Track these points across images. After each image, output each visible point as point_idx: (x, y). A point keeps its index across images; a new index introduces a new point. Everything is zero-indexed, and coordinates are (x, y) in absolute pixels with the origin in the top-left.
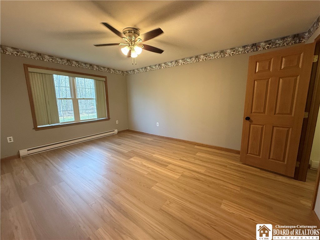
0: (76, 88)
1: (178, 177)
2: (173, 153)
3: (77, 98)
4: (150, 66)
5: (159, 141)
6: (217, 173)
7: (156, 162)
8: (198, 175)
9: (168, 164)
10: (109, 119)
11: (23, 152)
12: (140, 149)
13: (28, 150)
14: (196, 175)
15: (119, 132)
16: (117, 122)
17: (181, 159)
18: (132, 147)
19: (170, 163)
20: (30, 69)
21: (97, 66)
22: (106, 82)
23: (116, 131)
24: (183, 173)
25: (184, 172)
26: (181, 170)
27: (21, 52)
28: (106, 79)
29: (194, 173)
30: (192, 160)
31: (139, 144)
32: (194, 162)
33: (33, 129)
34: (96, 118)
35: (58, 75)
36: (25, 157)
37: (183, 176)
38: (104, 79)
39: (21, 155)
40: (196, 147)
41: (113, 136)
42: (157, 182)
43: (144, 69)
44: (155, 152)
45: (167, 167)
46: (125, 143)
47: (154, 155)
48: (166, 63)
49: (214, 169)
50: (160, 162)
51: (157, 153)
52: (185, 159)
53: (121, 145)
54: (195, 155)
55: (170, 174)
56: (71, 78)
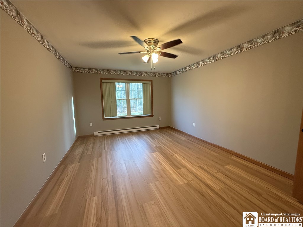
0: (129, 91)
1: (181, 183)
2: (197, 158)
3: (130, 98)
4: (189, 66)
5: (191, 142)
6: (236, 198)
7: (172, 162)
8: (207, 190)
9: (182, 168)
10: (152, 116)
11: (96, 133)
12: (168, 147)
13: (98, 132)
14: (204, 189)
15: (160, 128)
16: (160, 119)
17: (200, 167)
18: (162, 142)
19: (185, 167)
20: (103, 81)
21: (145, 72)
22: (151, 85)
23: (158, 127)
24: (191, 181)
25: (193, 181)
26: (190, 177)
27: (99, 71)
28: (152, 83)
29: (204, 187)
30: (213, 171)
31: (170, 141)
32: (215, 174)
33: (102, 119)
34: (143, 114)
35: (118, 82)
36: (97, 137)
37: (189, 184)
38: (150, 83)
39: (95, 135)
40: (233, 158)
41: (155, 131)
42: (158, 180)
43: (184, 69)
44: (178, 152)
45: (178, 170)
46: (159, 138)
47: (175, 155)
48: (204, 60)
49: (236, 192)
50: (176, 163)
51: (181, 154)
52: (205, 168)
53: (154, 139)
54: (223, 166)
55: (176, 177)
56: (127, 84)
